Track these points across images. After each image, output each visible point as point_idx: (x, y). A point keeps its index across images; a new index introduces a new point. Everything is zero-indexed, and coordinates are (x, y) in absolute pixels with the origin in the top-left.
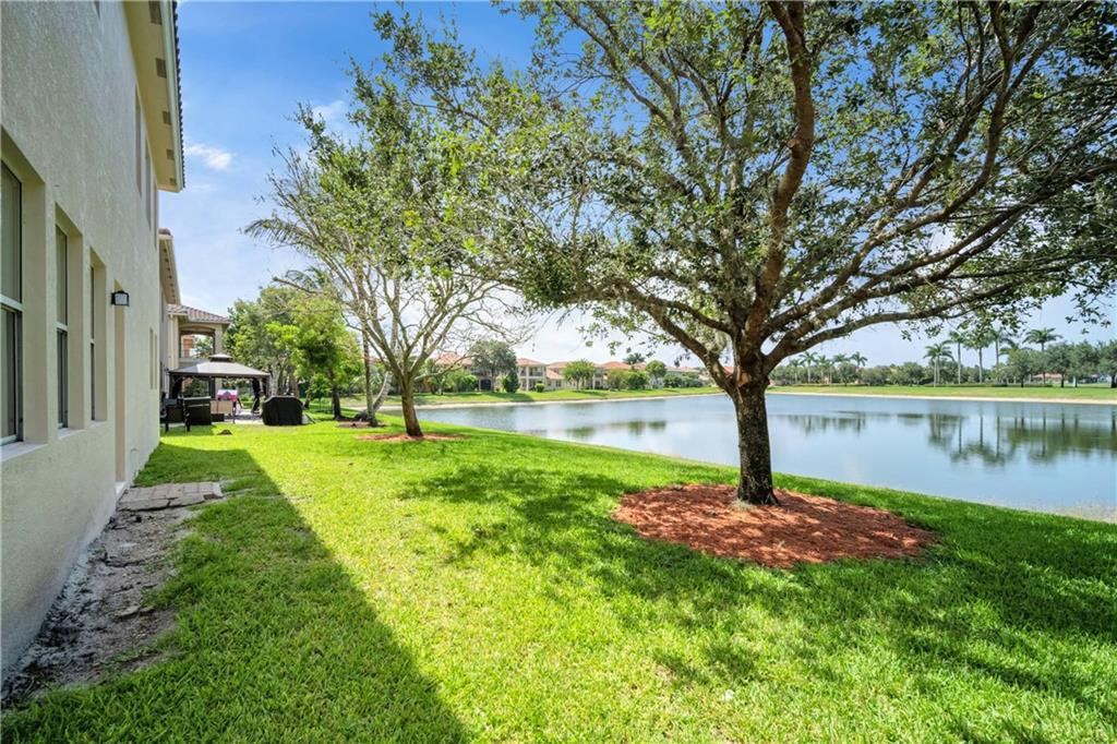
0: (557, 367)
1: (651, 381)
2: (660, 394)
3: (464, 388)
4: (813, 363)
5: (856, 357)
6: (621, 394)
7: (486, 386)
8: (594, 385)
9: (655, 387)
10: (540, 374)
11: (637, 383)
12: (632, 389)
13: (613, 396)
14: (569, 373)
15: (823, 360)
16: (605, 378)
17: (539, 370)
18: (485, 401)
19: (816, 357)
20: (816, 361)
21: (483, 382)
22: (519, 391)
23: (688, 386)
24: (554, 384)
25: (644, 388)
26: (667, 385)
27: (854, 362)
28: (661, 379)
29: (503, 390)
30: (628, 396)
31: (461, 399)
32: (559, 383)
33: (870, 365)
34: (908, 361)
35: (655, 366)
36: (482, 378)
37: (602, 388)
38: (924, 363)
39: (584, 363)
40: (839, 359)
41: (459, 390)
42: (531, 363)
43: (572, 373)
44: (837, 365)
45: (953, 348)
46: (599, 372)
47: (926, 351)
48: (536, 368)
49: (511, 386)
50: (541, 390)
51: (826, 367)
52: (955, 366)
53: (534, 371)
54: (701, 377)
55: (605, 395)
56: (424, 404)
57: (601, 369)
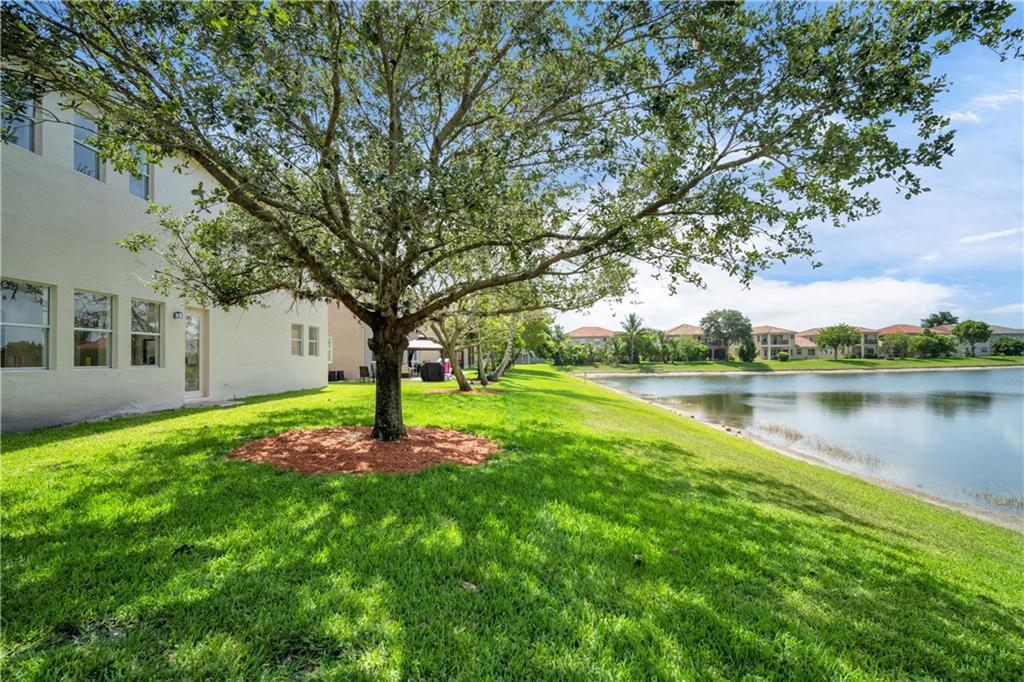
0: (808, 334)
1: (962, 348)
2: (979, 363)
3: (694, 357)
6: (905, 363)
7: (721, 356)
8: (863, 353)
9: (970, 355)
10: (785, 342)
13: (890, 366)
14: (822, 339)
16: (881, 344)
17: (785, 338)
18: (715, 369)
21: (716, 351)
22: (757, 360)
24: (805, 353)
25: (948, 356)
26: (996, 352)
28: (980, 345)
29: (738, 359)
30: (909, 366)
31: (689, 367)
32: (812, 351)
35: (968, 327)
36: (716, 347)
37: (875, 357)
39: (843, 328)
41: (690, 359)
42: (774, 331)
43: (827, 340)
46: (869, 338)
48: (781, 336)
49: (747, 355)
50: (784, 359)
53: (778, 339)
56: (653, 372)
57: (873, 333)
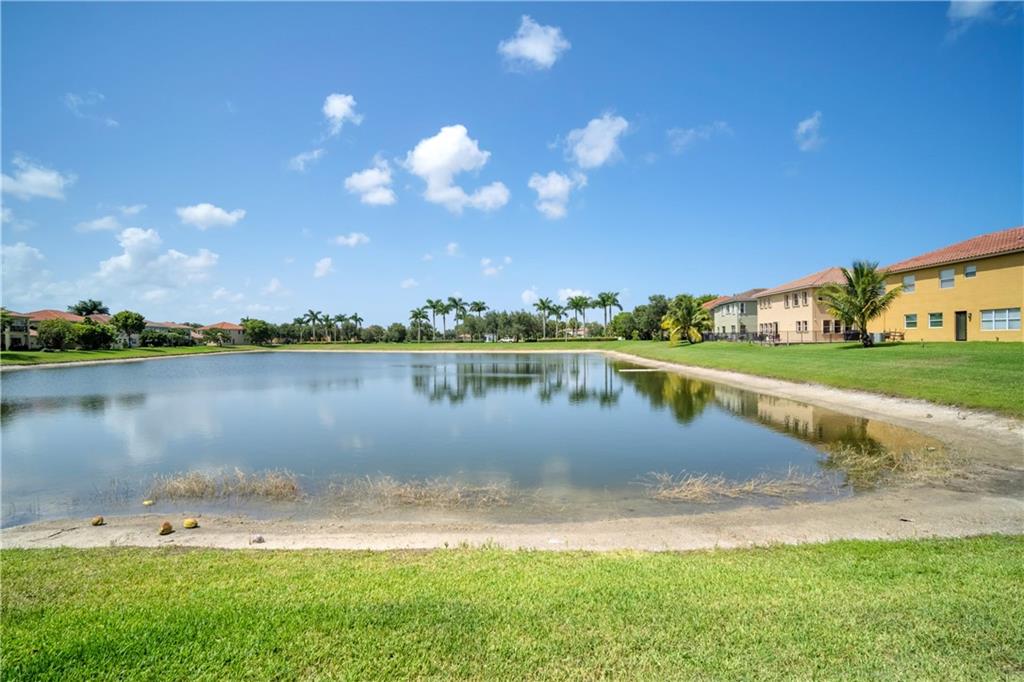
2: (136, 355)
4: (317, 322)
5: (355, 317)
6: (66, 356)
8: (8, 343)
9: (127, 346)
11: (96, 341)
12: (87, 349)
13: (51, 360)
15: (327, 319)
16: (33, 333)
19: (319, 316)
20: (320, 320)
23: (176, 345)
25: (108, 348)
26: (144, 344)
27: (352, 321)
28: (135, 336)
30: (77, 359)
33: (365, 325)
34: (395, 322)
35: (127, 318)
37: (25, 348)
38: (407, 324)
40: (340, 318)
44: (339, 324)
45: (430, 312)
46: (16, 324)
47: (411, 315)
51: (330, 326)
52: (428, 326)
54: (193, 334)
55: (31, 358)
57: (25, 319)
